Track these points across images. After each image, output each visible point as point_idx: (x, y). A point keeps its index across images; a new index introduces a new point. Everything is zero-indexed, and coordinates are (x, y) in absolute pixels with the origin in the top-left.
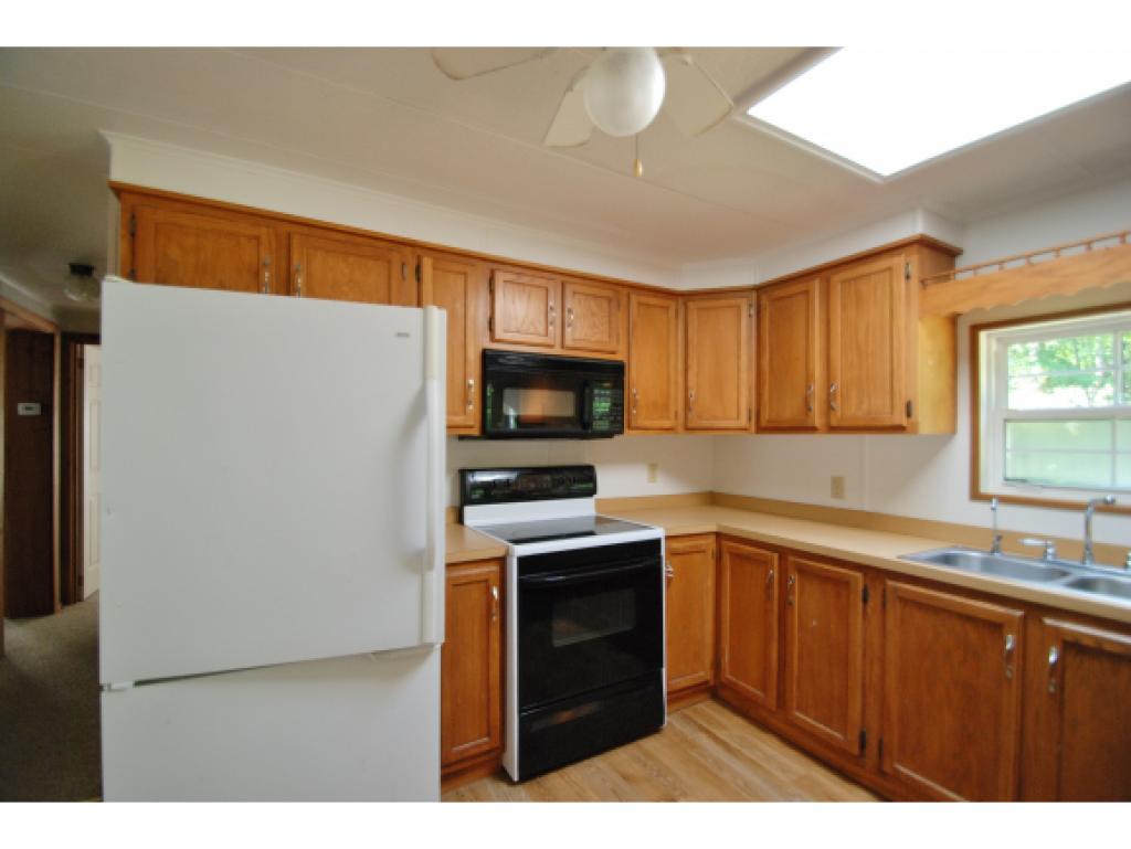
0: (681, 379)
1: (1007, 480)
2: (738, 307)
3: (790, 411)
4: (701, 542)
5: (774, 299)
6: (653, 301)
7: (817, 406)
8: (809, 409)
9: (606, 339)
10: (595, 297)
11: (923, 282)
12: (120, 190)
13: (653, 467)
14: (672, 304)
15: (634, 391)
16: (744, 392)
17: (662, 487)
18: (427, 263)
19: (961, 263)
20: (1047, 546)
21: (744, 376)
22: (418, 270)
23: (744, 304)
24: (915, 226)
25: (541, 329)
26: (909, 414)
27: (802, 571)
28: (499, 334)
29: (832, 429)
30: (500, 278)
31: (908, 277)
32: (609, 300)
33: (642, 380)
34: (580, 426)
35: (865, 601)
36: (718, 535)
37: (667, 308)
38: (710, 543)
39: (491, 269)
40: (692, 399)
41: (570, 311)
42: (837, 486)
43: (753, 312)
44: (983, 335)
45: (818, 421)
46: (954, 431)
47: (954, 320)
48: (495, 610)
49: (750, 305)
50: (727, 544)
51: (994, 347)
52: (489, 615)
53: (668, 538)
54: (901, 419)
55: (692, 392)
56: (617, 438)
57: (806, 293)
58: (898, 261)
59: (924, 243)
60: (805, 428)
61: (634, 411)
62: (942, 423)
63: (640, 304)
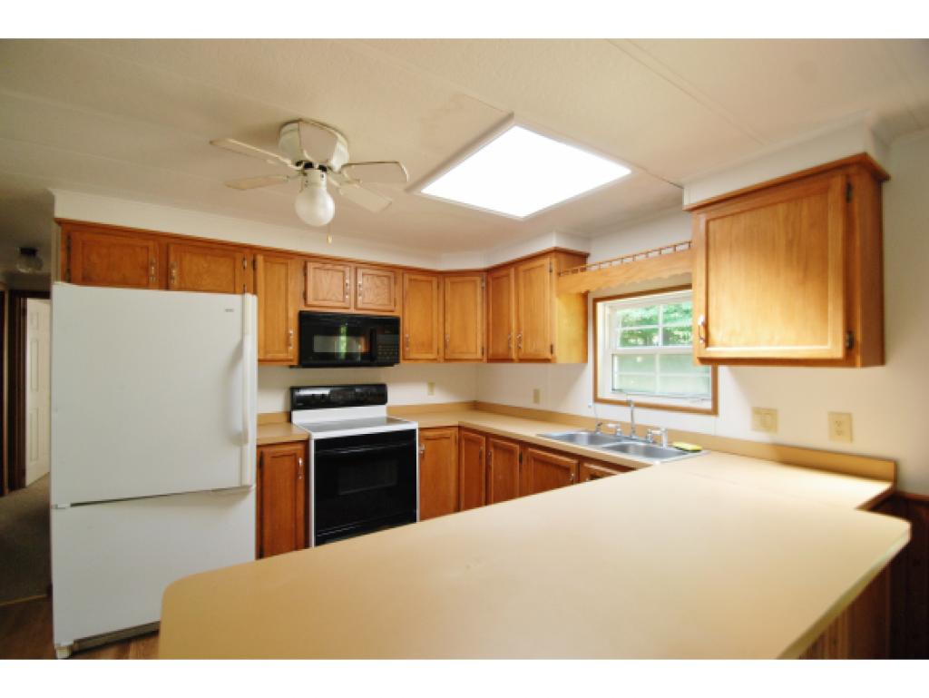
0: (441, 327)
1: (613, 390)
2: (474, 281)
3: (501, 350)
5: (494, 276)
6: (419, 277)
7: (513, 346)
8: (509, 348)
9: (386, 302)
10: (378, 276)
11: (559, 274)
12: (60, 222)
13: (432, 385)
14: (435, 280)
15: (407, 335)
16: (479, 336)
17: (439, 398)
18: (260, 259)
19: (590, 261)
20: (617, 427)
21: (479, 327)
22: (254, 262)
23: (478, 279)
24: (552, 242)
25: (341, 298)
26: (552, 352)
27: (496, 447)
28: (310, 300)
29: (522, 360)
30: (311, 266)
31: (551, 271)
32: (389, 278)
33: (413, 328)
34: (370, 360)
35: (521, 461)
36: (460, 428)
37: (431, 282)
38: (454, 432)
39: (305, 260)
40: (448, 341)
41: (361, 286)
42: (536, 396)
43: (484, 284)
44: (600, 305)
45: (514, 356)
46: (586, 360)
47: (584, 297)
48: (301, 472)
49: (482, 280)
50: (463, 433)
51: (608, 311)
52: (297, 475)
53: (421, 429)
54: (548, 355)
55: (448, 336)
56: (396, 366)
57: (508, 276)
58: (546, 261)
59: (557, 251)
60: (508, 360)
61: (407, 349)
62: (575, 357)
63: (410, 280)
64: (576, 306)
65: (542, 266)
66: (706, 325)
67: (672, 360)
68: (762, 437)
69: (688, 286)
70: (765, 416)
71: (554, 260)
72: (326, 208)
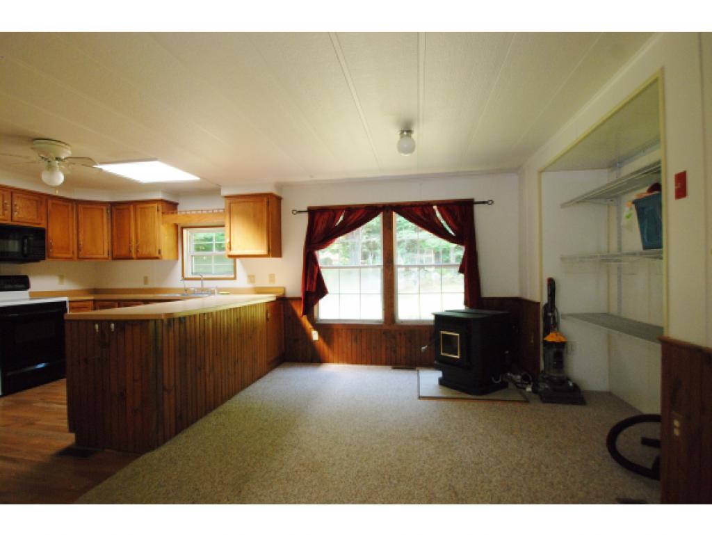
0: (75, 237)
1: (192, 273)
2: (102, 209)
3: (124, 252)
4: (87, 304)
5: (117, 209)
6: (61, 203)
7: (133, 250)
8: (130, 252)
9: (35, 217)
10: (29, 199)
11: (163, 213)
13: (62, 277)
14: (70, 205)
15: (51, 241)
16: (106, 244)
17: (67, 286)
19: (179, 208)
20: (195, 290)
21: (106, 237)
23: (105, 208)
24: (159, 196)
26: (159, 254)
29: (139, 258)
31: (158, 210)
33: (56, 234)
34: (22, 257)
36: (94, 301)
37: (67, 206)
38: (91, 304)
40: (81, 246)
41: (16, 205)
42: (146, 280)
43: (109, 212)
44: (185, 231)
45: (134, 255)
46: (177, 259)
47: (176, 226)
49: (107, 210)
51: (189, 234)
53: (70, 301)
54: (157, 255)
55: (81, 243)
56: (42, 263)
57: (128, 209)
58: (156, 205)
59: (162, 201)
60: (129, 258)
61: (51, 250)
62: (172, 256)
63: (53, 204)
64: (172, 231)
65: (153, 207)
66: (230, 242)
67: (219, 258)
68: (251, 286)
69: (223, 226)
70: (251, 278)
71: (160, 206)
72: (60, 178)
